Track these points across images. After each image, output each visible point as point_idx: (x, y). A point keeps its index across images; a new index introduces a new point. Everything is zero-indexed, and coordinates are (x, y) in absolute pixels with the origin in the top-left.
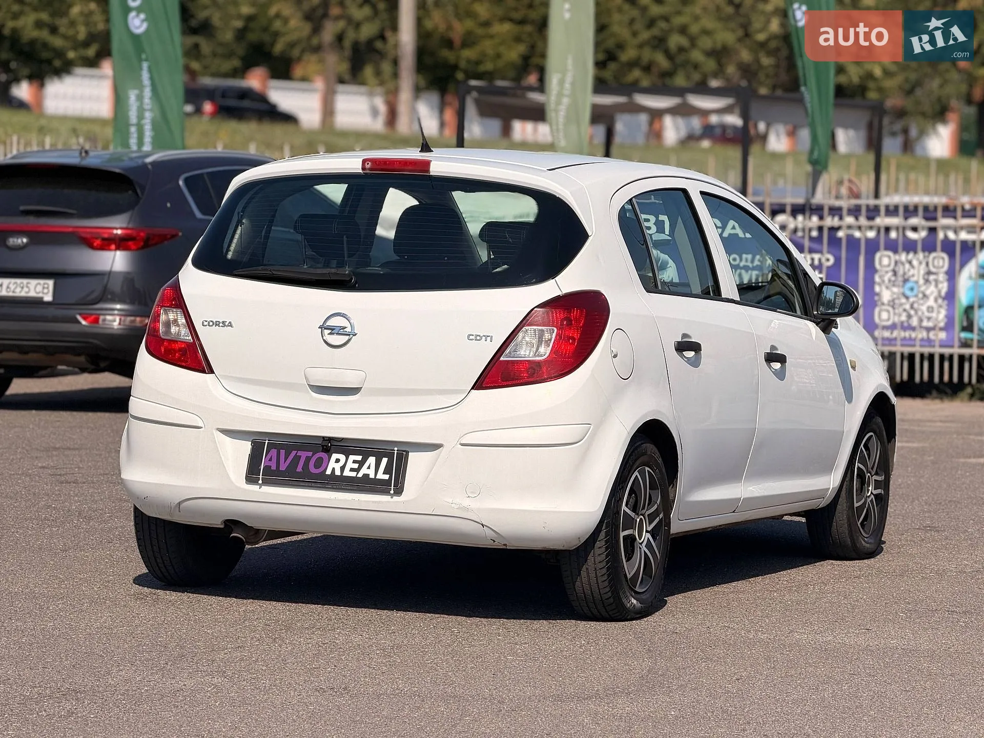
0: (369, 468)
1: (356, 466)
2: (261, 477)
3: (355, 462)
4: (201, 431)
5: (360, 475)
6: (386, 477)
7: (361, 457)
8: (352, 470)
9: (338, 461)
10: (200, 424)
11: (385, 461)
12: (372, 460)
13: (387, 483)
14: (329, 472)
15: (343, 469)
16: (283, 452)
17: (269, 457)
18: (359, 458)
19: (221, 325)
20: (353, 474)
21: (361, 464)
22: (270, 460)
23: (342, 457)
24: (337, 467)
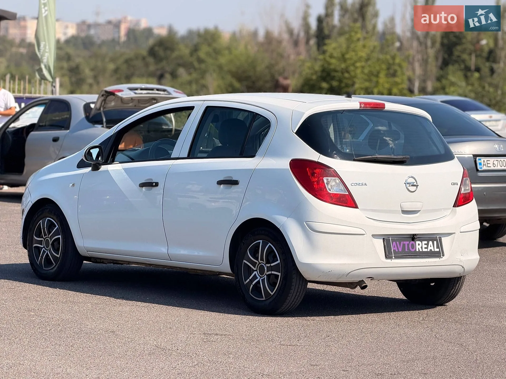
0: (431, 246)
1: (426, 246)
2: (393, 255)
3: (425, 244)
4: (365, 236)
5: (429, 250)
6: (438, 250)
7: (427, 242)
8: (425, 248)
9: (419, 245)
10: (364, 233)
11: (435, 242)
12: (431, 243)
13: (439, 252)
14: (417, 250)
15: (422, 248)
16: (398, 242)
17: (393, 246)
18: (426, 242)
19: (361, 185)
20: (426, 250)
21: (427, 244)
22: (394, 247)
23: (420, 242)
24: (420, 247)
